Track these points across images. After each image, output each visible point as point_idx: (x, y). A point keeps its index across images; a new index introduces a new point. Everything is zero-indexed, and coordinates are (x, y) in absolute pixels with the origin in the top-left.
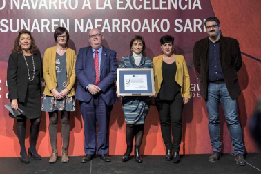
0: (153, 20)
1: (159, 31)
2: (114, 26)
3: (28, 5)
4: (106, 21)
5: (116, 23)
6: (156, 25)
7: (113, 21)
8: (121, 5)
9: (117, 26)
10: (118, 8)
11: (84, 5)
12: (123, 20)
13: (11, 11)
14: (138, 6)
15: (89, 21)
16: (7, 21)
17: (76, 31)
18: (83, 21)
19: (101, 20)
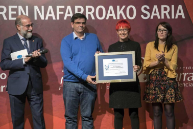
1: (125, 18)
4: (69, 8)
6: (122, 12)
7: (76, 7)
12: (87, 7)
15: (50, 8)
17: (36, 18)
18: (43, 7)
19: (63, 7)
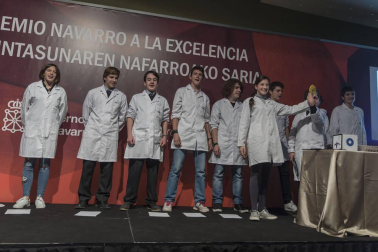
1: (207, 77)
2: (162, 67)
3: (71, 34)
4: (155, 61)
5: (164, 64)
7: (162, 62)
8: (170, 48)
9: (165, 68)
10: (168, 50)
11: (133, 42)
12: (172, 63)
13: (51, 38)
14: (187, 51)
15: (137, 59)
16: (44, 48)
17: (121, 67)
19: (149, 60)
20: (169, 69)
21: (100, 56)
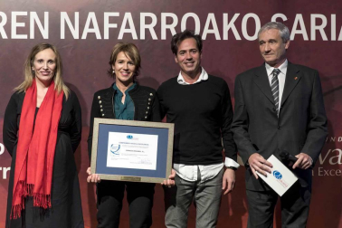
0: (225, 16)
1: (238, 37)
2: (143, 26)
4: (128, 16)
5: (148, 20)
6: (232, 25)
7: (143, 16)
9: (151, 27)
12: (164, 16)
15: (92, 16)
17: (63, 37)
18: (77, 14)
19: (117, 14)
20: (157, 29)
21: (19, 19)
